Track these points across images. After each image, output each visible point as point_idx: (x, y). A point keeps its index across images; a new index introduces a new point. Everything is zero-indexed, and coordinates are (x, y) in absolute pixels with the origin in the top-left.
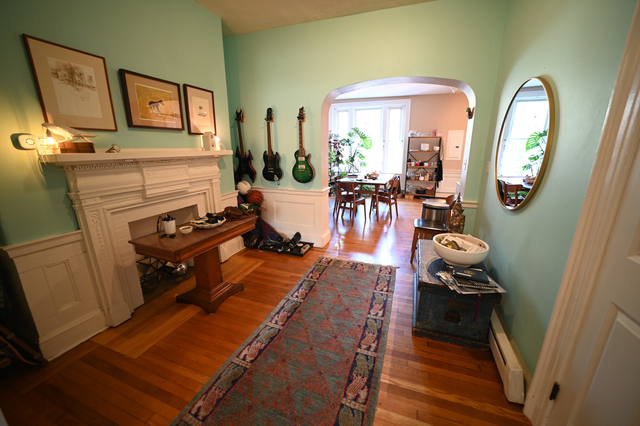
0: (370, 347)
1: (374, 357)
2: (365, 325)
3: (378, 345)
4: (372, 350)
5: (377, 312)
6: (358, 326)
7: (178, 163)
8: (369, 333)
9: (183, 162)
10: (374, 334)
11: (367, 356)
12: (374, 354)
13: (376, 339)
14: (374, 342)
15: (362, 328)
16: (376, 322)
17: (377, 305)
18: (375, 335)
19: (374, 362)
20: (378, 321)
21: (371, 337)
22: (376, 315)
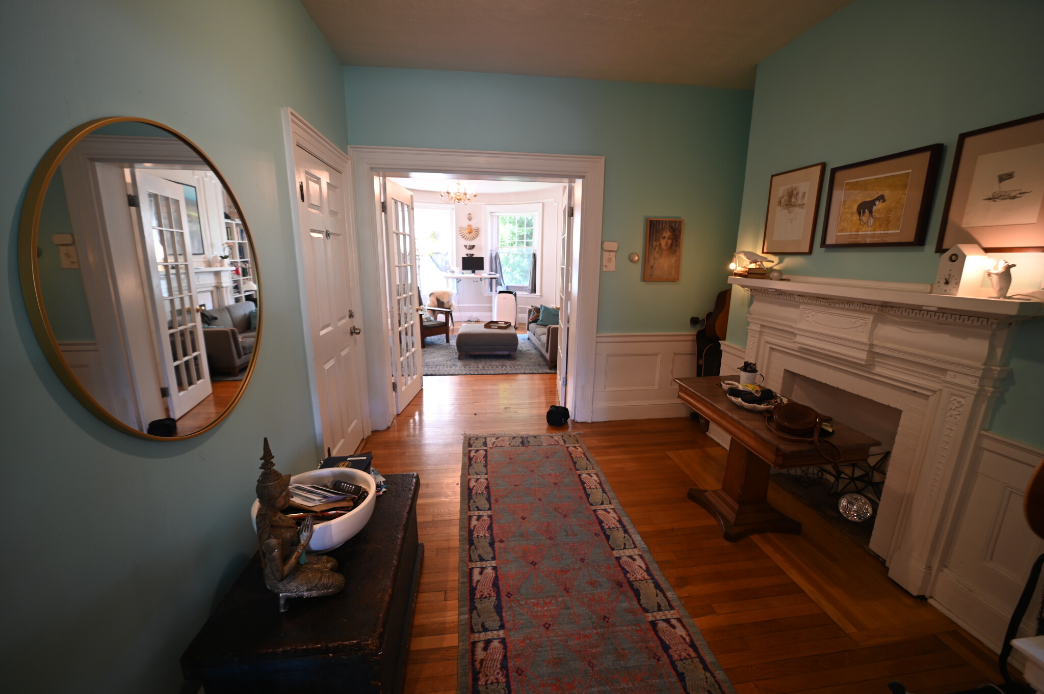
0: (478, 520)
1: (470, 511)
2: (494, 546)
3: (469, 524)
4: (475, 518)
5: (483, 575)
6: (503, 541)
7: (848, 307)
8: (485, 535)
9: (853, 307)
10: (478, 536)
11: (478, 509)
12: (471, 513)
13: (473, 530)
14: (475, 526)
15: (497, 540)
16: (479, 556)
17: (486, 593)
18: (475, 535)
19: (469, 507)
20: (478, 559)
21: (480, 531)
22: (483, 569)
